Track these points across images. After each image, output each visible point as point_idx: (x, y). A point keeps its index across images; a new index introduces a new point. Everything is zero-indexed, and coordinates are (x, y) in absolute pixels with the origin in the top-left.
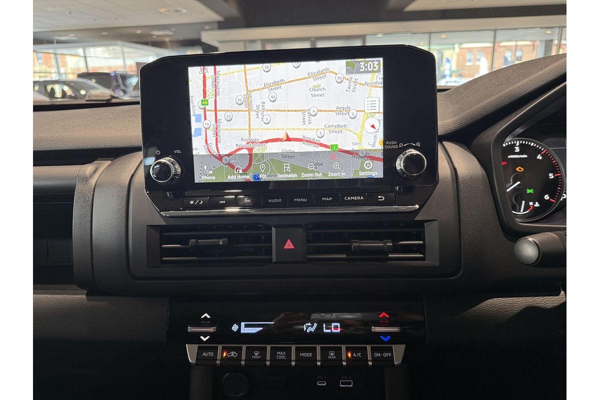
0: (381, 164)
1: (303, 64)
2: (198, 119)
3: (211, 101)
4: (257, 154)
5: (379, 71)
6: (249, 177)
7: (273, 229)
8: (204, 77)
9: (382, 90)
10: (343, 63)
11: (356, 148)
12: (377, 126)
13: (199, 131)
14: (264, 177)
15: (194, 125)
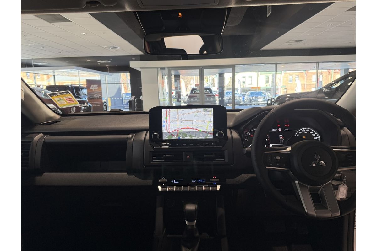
0: (213, 135)
1: (192, 109)
2: (164, 122)
3: (168, 118)
4: (179, 132)
5: (212, 111)
6: (177, 138)
7: (184, 152)
8: (167, 112)
9: (213, 116)
10: (202, 109)
11: (206, 131)
12: (211, 125)
13: (164, 125)
14: (181, 138)
15: (163, 124)
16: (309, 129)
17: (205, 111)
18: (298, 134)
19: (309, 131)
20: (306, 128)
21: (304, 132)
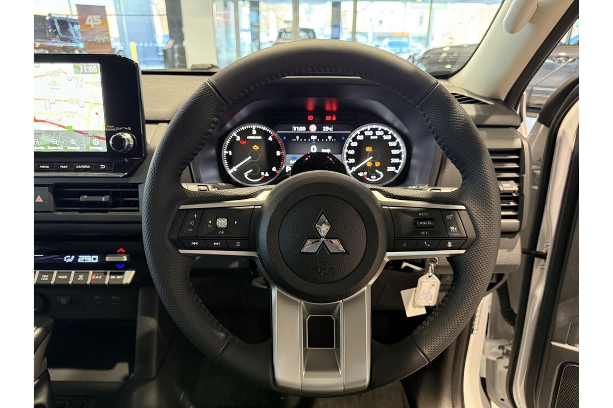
16: (382, 130)
17: (77, 71)
18: (354, 139)
19: (381, 133)
20: (374, 126)
21: (369, 136)
